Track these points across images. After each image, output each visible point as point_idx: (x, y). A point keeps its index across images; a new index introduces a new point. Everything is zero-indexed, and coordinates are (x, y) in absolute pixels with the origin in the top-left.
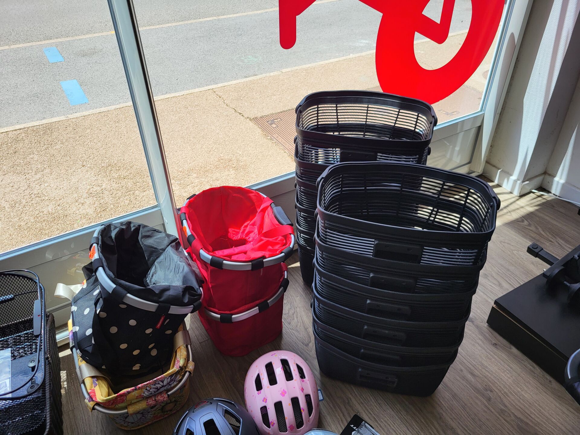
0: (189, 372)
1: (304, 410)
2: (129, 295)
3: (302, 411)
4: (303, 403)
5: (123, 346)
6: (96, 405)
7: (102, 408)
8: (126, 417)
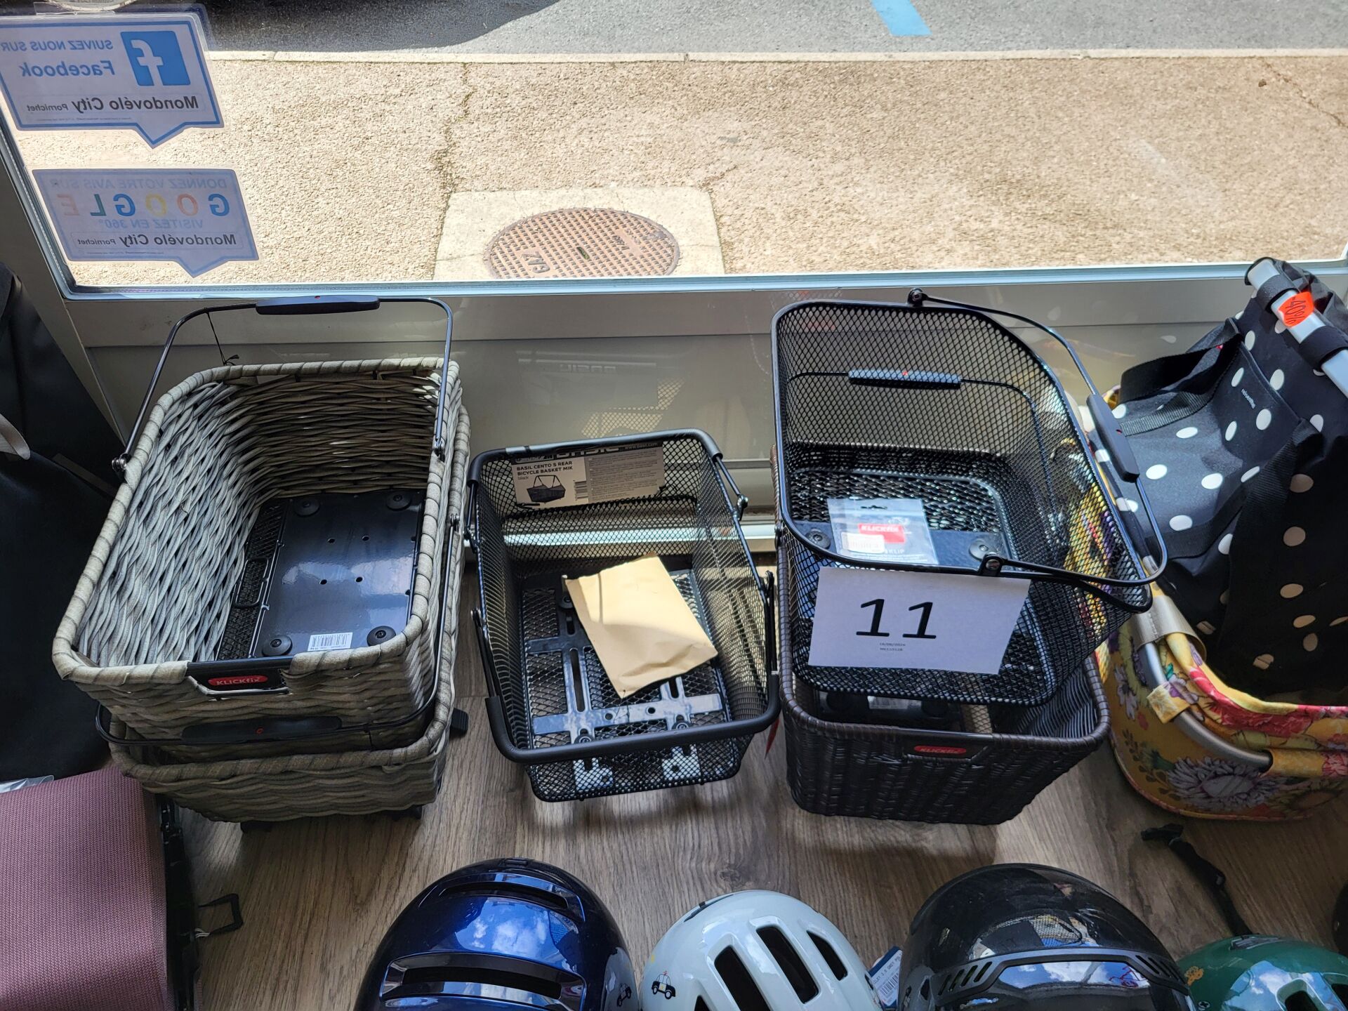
5: (1291, 591)
6: (1188, 710)
7: (1202, 723)
8: (1216, 776)
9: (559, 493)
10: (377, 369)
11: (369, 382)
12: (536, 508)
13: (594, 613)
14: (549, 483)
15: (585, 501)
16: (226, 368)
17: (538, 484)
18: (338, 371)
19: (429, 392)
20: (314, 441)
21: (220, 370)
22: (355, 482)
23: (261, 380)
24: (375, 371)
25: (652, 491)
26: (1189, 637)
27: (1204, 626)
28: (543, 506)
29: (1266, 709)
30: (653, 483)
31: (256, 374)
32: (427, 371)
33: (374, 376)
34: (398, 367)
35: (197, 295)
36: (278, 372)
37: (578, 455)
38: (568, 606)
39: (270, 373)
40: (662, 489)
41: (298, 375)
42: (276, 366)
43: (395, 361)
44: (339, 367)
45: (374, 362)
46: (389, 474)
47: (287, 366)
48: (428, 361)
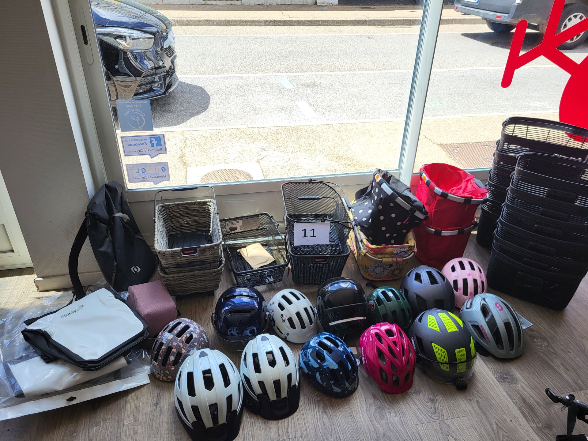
0: (415, 252)
1: (480, 287)
2: (399, 198)
3: (479, 287)
4: (479, 283)
5: (384, 229)
6: (367, 252)
7: (370, 255)
8: (376, 267)
9: (236, 229)
10: (195, 202)
11: (193, 206)
12: (231, 233)
13: (246, 255)
14: (234, 226)
15: (242, 230)
16: (162, 204)
17: (231, 227)
18: (187, 204)
19: (207, 207)
20: (181, 220)
21: (161, 205)
22: (189, 229)
23: (170, 206)
24: (195, 203)
25: (256, 228)
26: (366, 239)
27: (370, 238)
28: (233, 232)
29: (377, 247)
30: (257, 225)
31: (169, 205)
32: (206, 202)
33: (195, 204)
34: (200, 202)
35: (155, 189)
36: (174, 204)
37: (240, 219)
38: (240, 254)
39: (172, 205)
40: (259, 227)
41: (178, 205)
42: (173, 203)
43: (199, 201)
44: (187, 203)
45: (195, 201)
46: (197, 227)
47: (176, 203)
48: (206, 200)
